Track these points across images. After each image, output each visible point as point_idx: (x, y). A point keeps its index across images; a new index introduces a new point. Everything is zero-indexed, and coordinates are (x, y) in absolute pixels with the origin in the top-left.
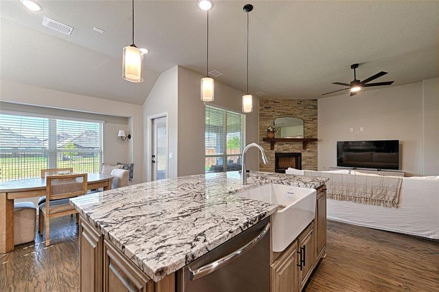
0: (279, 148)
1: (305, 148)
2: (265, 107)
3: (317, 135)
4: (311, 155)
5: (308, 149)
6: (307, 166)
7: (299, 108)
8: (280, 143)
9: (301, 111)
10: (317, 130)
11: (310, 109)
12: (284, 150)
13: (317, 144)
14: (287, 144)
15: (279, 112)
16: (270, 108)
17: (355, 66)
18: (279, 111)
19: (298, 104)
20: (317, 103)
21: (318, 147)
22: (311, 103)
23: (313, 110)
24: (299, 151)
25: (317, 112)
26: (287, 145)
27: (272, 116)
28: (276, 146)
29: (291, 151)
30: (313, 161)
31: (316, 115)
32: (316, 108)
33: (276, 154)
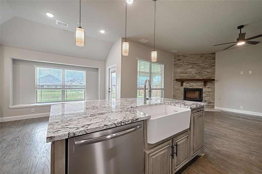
0: (186, 85)
1: (205, 85)
2: (178, 60)
3: (214, 77)
4: (210, 90)
5: (207, 86)
6: (206, 97)
7: (201, 59)
8: (187, 82)
9: (203, 61)
10: (215, 74)
11: (210, 59)
12: (190, 86)
13: (214, 82)
14: (192, 82)
15: (187, 63)
16: (181, 60)
17: (240, 27)
18: (187, 61)
19: (201, 56)
20: (215, 55)
21: (215, 85)
22: (211, 55)
23: (212, 60)
24: (201, 88)
25: (215, 61)
26: (192, 84)
27: (182, 65)
28: (184, 84)
29: (195, 87)
30: (211, 94)
31: (215, 63)
32: (214, 58)
33: (184, 89)
